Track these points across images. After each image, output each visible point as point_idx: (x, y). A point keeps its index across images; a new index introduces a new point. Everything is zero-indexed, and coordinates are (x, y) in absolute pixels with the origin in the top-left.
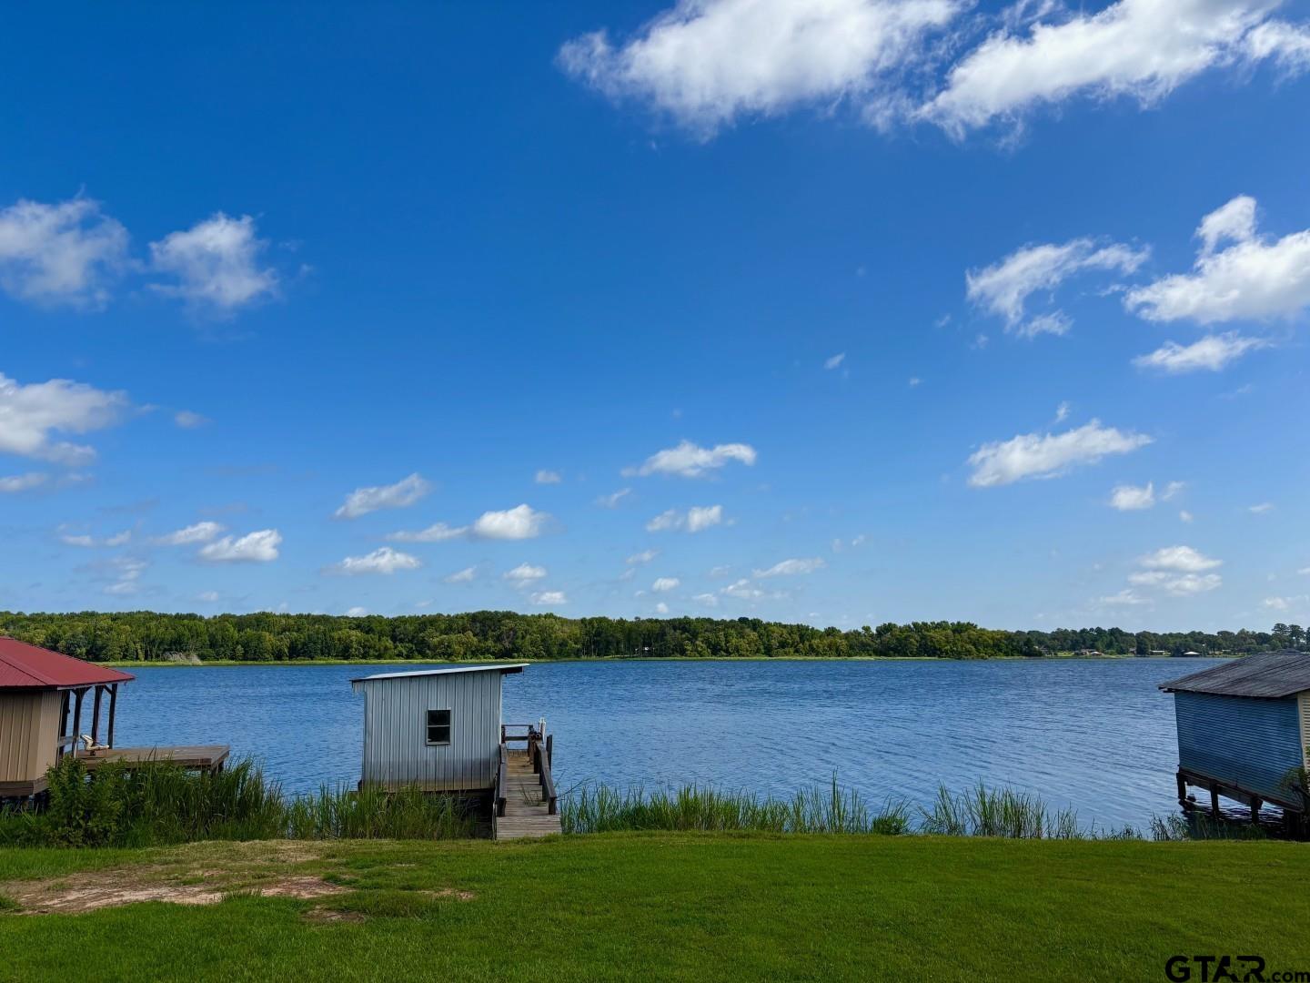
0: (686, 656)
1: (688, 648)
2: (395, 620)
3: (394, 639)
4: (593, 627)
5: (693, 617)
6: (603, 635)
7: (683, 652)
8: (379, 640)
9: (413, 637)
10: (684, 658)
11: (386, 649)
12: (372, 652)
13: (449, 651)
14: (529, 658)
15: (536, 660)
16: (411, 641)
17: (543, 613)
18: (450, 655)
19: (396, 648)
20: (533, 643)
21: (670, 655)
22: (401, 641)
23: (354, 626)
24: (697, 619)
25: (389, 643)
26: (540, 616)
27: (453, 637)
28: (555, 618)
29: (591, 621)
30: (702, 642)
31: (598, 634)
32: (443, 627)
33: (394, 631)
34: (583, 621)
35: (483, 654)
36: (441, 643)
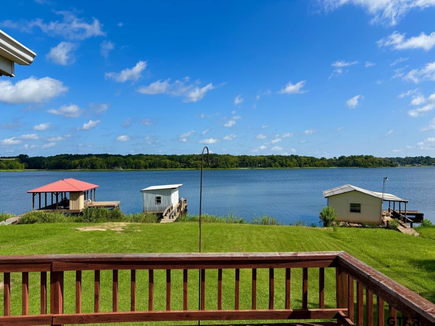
0: (272, 167)
1: (273, 165)
2: (181, 156)
3: (180, 162)
4: (242, 159)
5: (275, 155)
6: (245, 161)
7: (271, 166)
8: (176, 163)
9: (186, 161)
10: (271, 168)
11: (178, 165)
12: (174, 166)
13: (197, 166)
14: (221, 168)
15: (224, 169)
16: (185, 163)
17: (226, 154)
18: (197, 167)
19: (181, 165)
20: (223, 164)
21: (267, 167)
22: (182, 163)
23: (168, 158)
24: (276, 156)
25: (179, 164)
26: (225, 155)
27: (198, 162)
28: (230, 156)
29: (241, 156)
30: (278, 163)
31: (244, 160)
32: (195, 158)
33: (180, 160)
34: (239, 156)
35: (207, 167)
36: (194, 163)
